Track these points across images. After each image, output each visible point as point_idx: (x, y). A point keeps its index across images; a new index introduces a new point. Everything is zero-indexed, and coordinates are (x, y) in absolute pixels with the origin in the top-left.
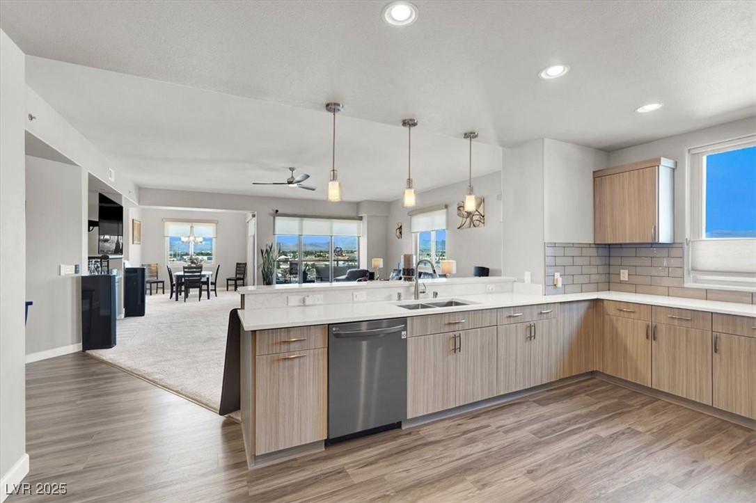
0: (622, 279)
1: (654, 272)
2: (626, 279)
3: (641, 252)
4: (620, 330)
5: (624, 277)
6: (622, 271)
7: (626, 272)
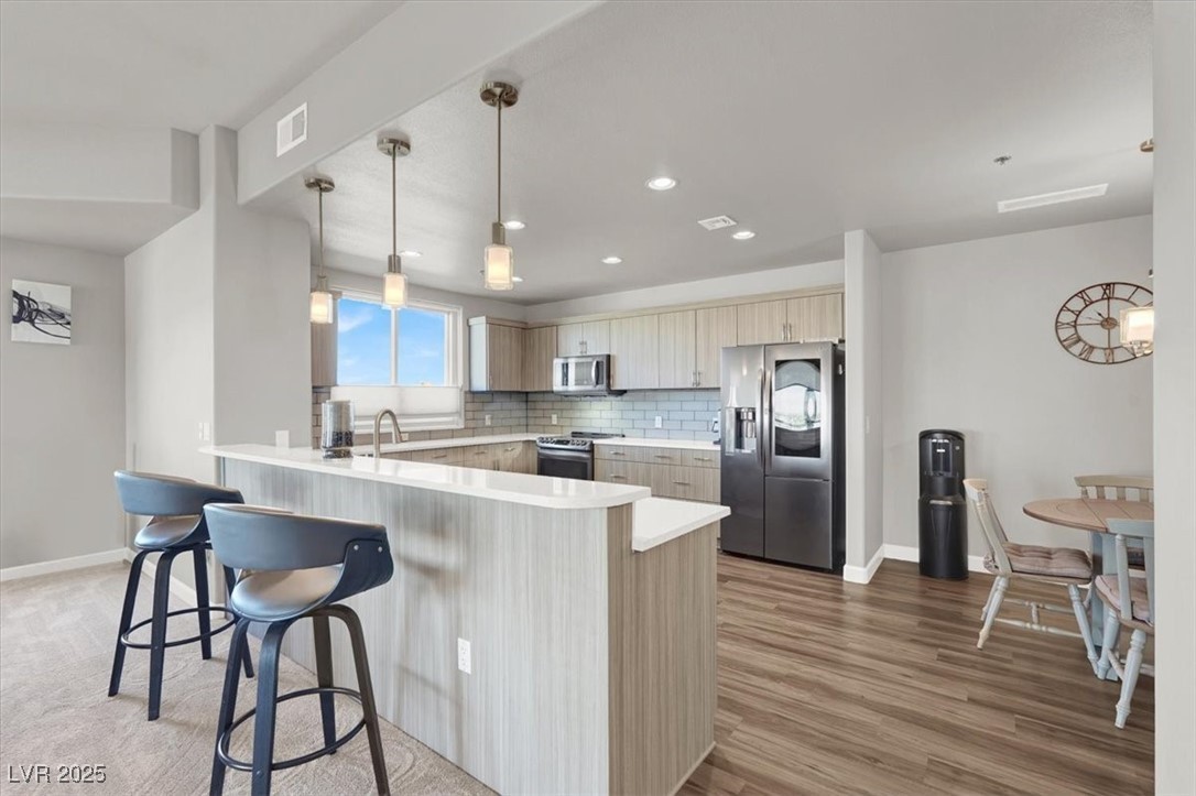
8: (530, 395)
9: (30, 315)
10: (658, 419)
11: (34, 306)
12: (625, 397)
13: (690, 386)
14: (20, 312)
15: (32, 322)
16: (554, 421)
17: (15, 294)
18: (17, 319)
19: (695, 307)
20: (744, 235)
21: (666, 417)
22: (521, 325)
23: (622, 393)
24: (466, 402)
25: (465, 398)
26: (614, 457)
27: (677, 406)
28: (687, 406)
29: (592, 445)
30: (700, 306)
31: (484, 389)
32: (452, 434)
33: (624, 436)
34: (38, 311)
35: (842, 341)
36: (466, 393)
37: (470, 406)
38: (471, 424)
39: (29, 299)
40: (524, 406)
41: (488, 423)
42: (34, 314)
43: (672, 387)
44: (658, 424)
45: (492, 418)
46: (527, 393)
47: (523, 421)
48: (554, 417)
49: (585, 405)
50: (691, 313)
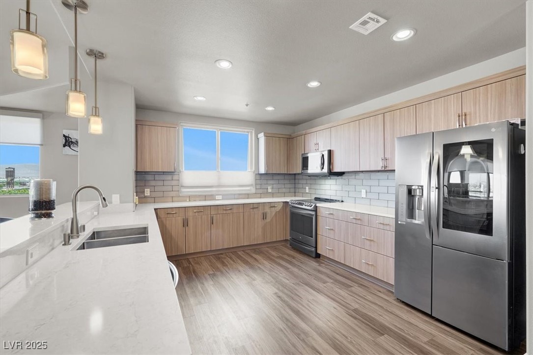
0: (146, 195)
1: (165, 188)
2: (149, 195)
3: (157, 177)
4: (167, 226)
5: (147, 193)
6: (146, 190)
7: (149, 190)
8: (297, 176)
9: (69, 144)
10: (364, 191)
11: (70, 140)
12: (344, 177)
13: (379, 169)
14: (65, 143)
15: (70, 147)
16: (307, 191)
17: (64, 136)
18: (64, 146)
19: (384, 111)
20: (403, 35)
21: (368, 191)
22: (287, 137)
23: (341, 174)
24: (256, 180)
25: (256, 177)
26: (328, 216)
27: (376, 183)
28: (382, 183)
29: (316, 207)
30: (386, 110)
31: (264, 173)
32: (248, 196)
33: (342, 201)
34: (72, 142)
35: (523, 123)
36: (256, 174)
37: (259, 182)
38: (261, 191)
39: (69, 137)
40: (293, 181)
41: (270, 190)
42: (71, 143)
43: (368, 169)
44: (364, 195)
45: (272, 188)
46: (295, 174)
47: (292, 190)
48: (307, 188)
49: (323, 182)
50: (381, 117)
